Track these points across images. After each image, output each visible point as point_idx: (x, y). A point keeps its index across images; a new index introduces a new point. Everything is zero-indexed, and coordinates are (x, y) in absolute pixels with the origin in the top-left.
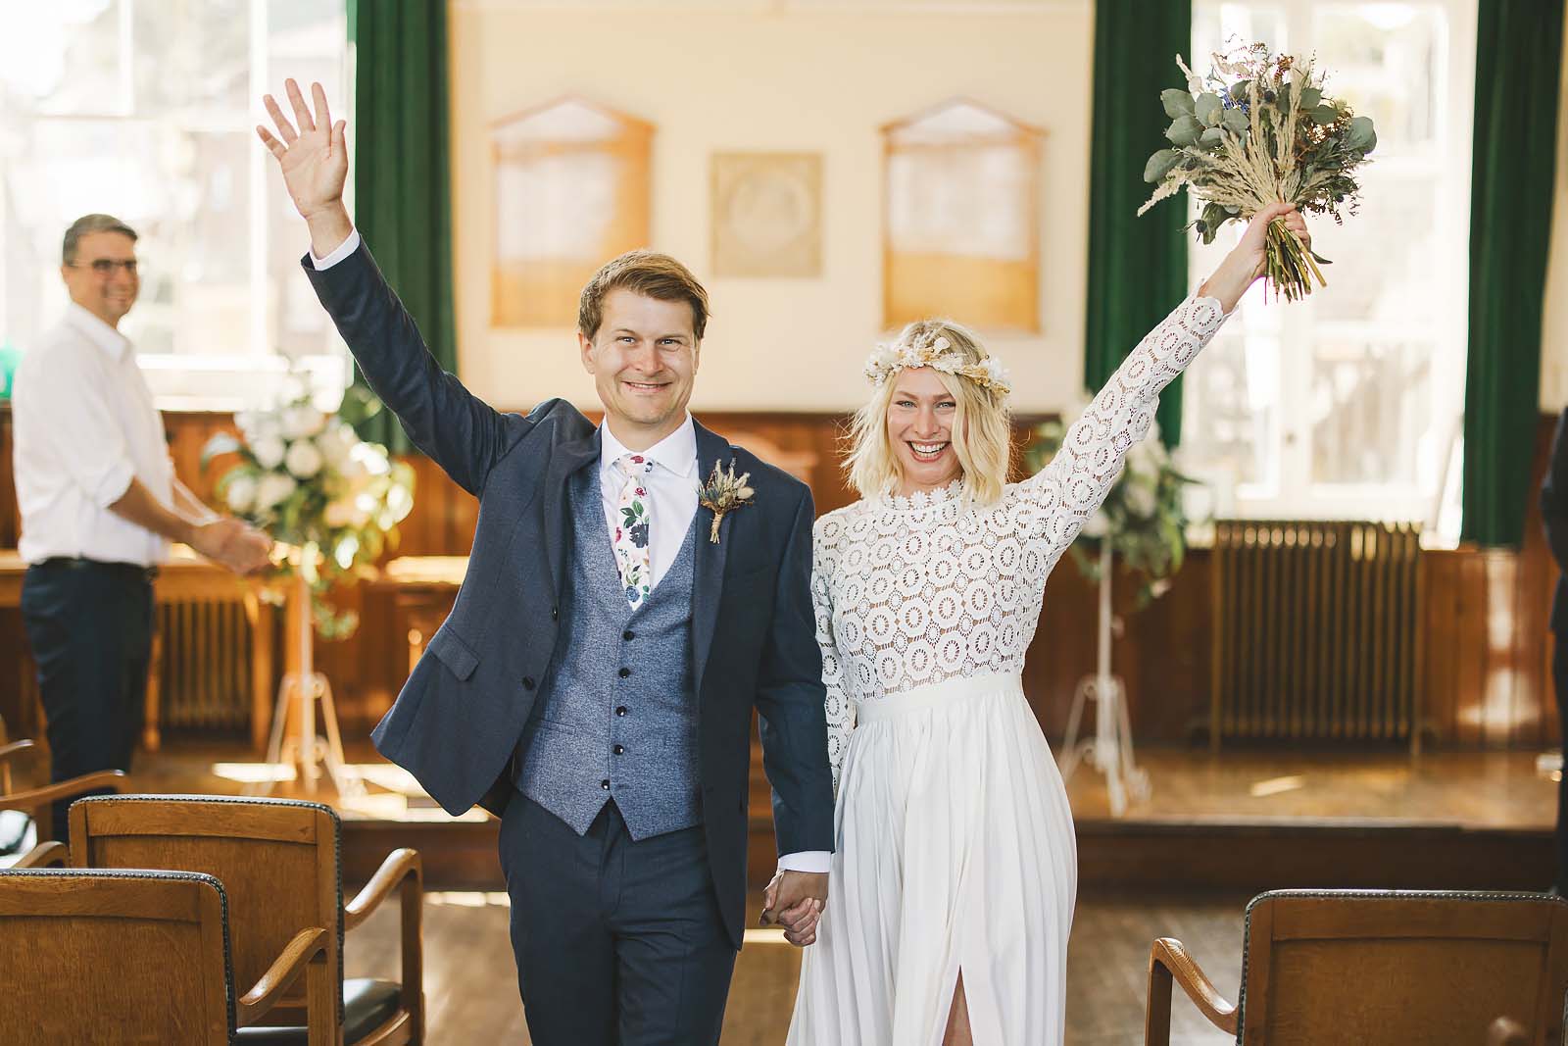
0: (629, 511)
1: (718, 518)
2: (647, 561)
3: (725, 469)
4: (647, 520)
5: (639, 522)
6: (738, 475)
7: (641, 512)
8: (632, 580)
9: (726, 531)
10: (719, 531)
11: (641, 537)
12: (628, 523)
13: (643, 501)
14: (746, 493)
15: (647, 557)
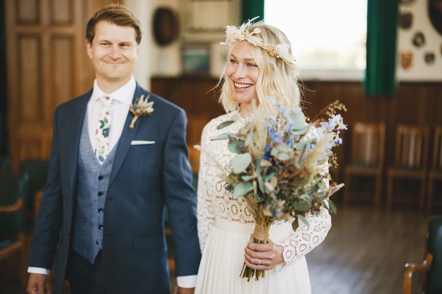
0: (102, 122)
1: (136, 118)
2: (108, 144)
3: (144, 99)
4: (110, 126)
5: (106, 127)
6: (149, 101)
7: (107, 122)
8: (101, 152)
9: (138, 124)
10: (135, 124)
11: (106, 133)
12: (102, 127)
13: (109, 117)
14: (150, 110)
15: (108, 142)
